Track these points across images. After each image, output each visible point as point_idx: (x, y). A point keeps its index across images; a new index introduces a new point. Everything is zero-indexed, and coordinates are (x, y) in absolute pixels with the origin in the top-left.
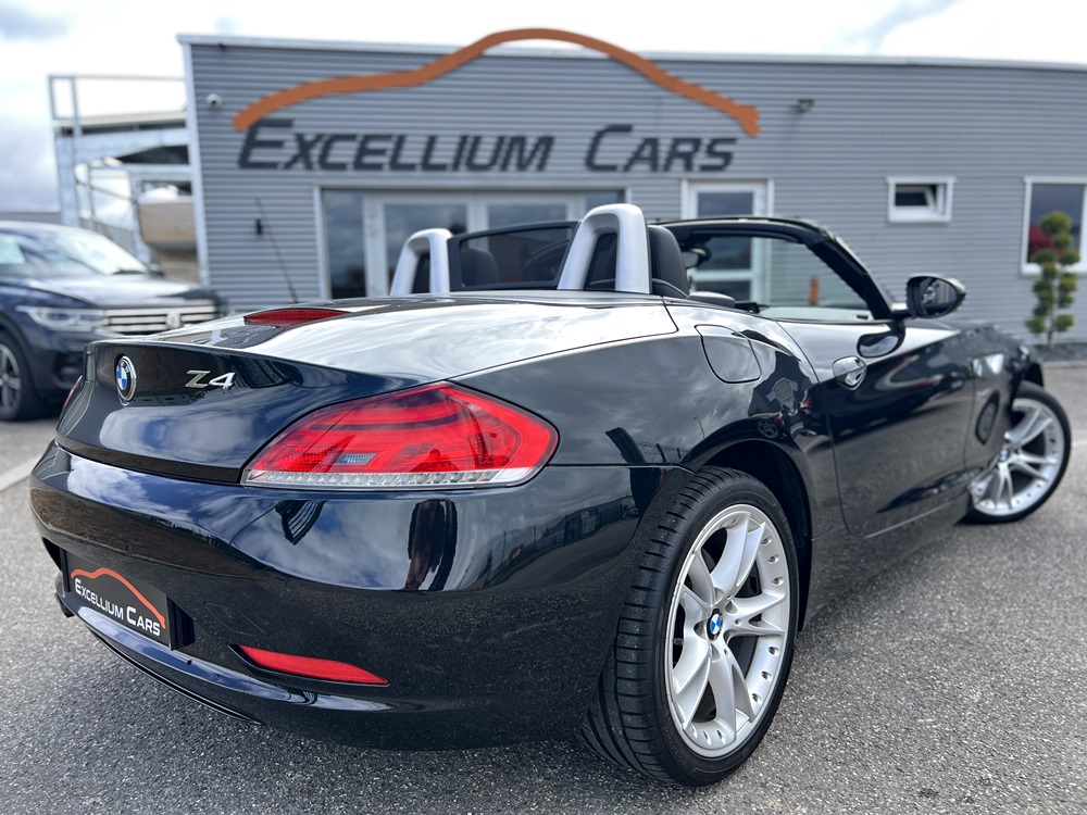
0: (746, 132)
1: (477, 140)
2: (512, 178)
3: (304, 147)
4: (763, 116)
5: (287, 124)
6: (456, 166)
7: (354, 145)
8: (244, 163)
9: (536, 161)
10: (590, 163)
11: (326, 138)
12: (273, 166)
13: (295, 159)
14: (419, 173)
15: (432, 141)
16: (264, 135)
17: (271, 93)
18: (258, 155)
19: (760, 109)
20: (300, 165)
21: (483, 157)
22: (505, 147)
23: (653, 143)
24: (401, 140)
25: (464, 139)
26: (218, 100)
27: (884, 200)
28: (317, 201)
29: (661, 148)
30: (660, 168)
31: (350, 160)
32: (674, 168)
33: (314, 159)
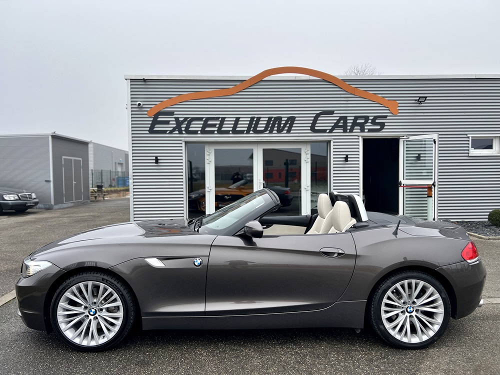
0: (391, 113)
1: (259, 119)
2: (275, 136)
3: (179, 123)
5: (172, 113)
6: (248, 132)
7: (202, 122)
8: (152, 131)
9: (286, 128)
10: (313, 129)
11: (188, 120)
12: (164, 132)
13: (174, 129)
14: (231, 135)
15: (238, 119)
16: (162, 118)
17: (165, 100)
18: (158, 128)
19: (398, 102)
20: (177, 132)
21: (261, 127)
22: (272, 122)
23: (345, 119)
24: (223, 119)
25: (252, 118)
26: (141, 103)
27: (467, 145)
28: (183, 148)
29: (348, 121)
30: (348, 131)
31: (200, 129)
32: (354, 131)
33: (183, 129)
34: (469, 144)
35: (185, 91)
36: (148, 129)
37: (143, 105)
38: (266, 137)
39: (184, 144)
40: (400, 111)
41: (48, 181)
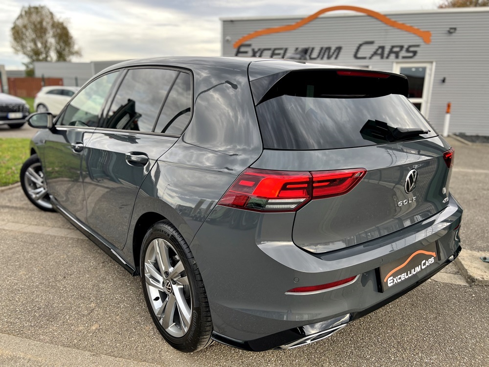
0: (425, 42)
1: (313, 49)
3: (255, 52)
4: (433, 35)
5: (249, 45)
7: (271, 51)
9: (334, 56)
10: (356, 57)
11: (262, 50)
16: (243, 49)
17: (245, 35)
19: (431, 32)
21: (315, 55)
22: (323, 51)
23: (383, 48)
24: (286, 50)
26: (229, 38)
29: (386, 50)
30: (385, 58)
32: (390, 58)
35: (260, 28)
40: (433, 41)
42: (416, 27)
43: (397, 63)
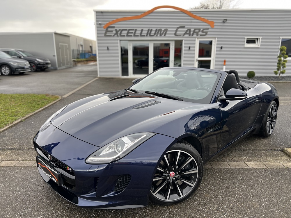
0: (211, 27)
1: (151, 30)
2: (159, 38)
3: (117, 32)
4: (215, 23)
5: (114, 27)
6: (147, 36)
7: (127, 31)
8: (105, 35)
9: (164, 34)
10: (175, 35)
11: (121, 30)
12: (111, 36)
13: (115, 34)
14: (139, 37)
15: (142, 30)
16: (109, 29)
17: (111, 21)
18: (108, 34)
20: (116, 36)
21: (152, 34)
22: (157, 31)
23: (190, 30)
24: (136, 30)
25: (149, 30)
26: (101, 23)
27: (244, 42)
28: (119, 43)
29: (191, 31)
30: (191, 35)
31: (126, 34)
32: (194, 35)
33: (119, 34)
34: (245, 42)
35: (120, 17)
36: (104, 34)
37: (102, 23)
38: (155, 38)
39: (119, 41)
40: (215, 26)
41: (54, 56)
42: (206, 19)
43: (197, 38)
